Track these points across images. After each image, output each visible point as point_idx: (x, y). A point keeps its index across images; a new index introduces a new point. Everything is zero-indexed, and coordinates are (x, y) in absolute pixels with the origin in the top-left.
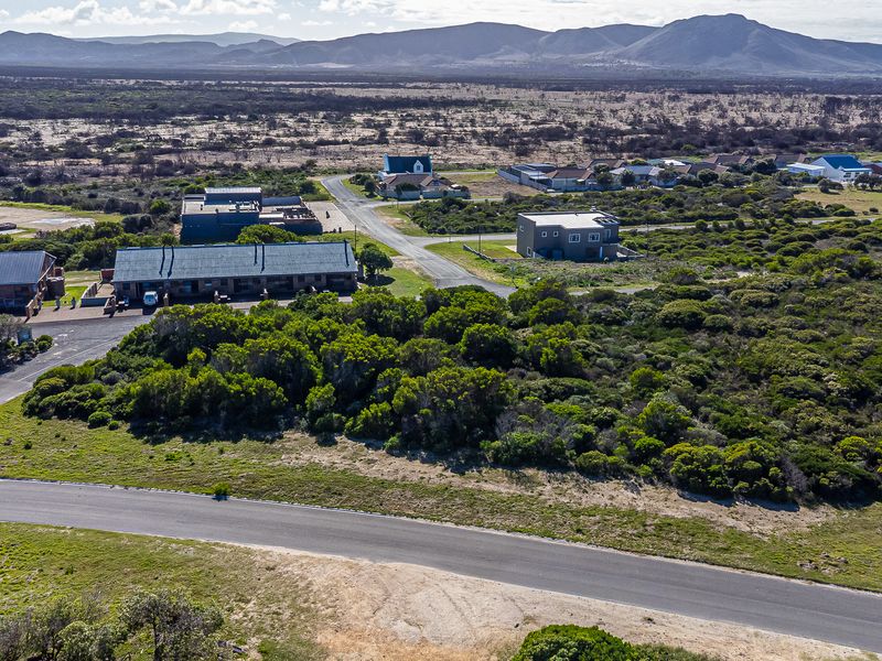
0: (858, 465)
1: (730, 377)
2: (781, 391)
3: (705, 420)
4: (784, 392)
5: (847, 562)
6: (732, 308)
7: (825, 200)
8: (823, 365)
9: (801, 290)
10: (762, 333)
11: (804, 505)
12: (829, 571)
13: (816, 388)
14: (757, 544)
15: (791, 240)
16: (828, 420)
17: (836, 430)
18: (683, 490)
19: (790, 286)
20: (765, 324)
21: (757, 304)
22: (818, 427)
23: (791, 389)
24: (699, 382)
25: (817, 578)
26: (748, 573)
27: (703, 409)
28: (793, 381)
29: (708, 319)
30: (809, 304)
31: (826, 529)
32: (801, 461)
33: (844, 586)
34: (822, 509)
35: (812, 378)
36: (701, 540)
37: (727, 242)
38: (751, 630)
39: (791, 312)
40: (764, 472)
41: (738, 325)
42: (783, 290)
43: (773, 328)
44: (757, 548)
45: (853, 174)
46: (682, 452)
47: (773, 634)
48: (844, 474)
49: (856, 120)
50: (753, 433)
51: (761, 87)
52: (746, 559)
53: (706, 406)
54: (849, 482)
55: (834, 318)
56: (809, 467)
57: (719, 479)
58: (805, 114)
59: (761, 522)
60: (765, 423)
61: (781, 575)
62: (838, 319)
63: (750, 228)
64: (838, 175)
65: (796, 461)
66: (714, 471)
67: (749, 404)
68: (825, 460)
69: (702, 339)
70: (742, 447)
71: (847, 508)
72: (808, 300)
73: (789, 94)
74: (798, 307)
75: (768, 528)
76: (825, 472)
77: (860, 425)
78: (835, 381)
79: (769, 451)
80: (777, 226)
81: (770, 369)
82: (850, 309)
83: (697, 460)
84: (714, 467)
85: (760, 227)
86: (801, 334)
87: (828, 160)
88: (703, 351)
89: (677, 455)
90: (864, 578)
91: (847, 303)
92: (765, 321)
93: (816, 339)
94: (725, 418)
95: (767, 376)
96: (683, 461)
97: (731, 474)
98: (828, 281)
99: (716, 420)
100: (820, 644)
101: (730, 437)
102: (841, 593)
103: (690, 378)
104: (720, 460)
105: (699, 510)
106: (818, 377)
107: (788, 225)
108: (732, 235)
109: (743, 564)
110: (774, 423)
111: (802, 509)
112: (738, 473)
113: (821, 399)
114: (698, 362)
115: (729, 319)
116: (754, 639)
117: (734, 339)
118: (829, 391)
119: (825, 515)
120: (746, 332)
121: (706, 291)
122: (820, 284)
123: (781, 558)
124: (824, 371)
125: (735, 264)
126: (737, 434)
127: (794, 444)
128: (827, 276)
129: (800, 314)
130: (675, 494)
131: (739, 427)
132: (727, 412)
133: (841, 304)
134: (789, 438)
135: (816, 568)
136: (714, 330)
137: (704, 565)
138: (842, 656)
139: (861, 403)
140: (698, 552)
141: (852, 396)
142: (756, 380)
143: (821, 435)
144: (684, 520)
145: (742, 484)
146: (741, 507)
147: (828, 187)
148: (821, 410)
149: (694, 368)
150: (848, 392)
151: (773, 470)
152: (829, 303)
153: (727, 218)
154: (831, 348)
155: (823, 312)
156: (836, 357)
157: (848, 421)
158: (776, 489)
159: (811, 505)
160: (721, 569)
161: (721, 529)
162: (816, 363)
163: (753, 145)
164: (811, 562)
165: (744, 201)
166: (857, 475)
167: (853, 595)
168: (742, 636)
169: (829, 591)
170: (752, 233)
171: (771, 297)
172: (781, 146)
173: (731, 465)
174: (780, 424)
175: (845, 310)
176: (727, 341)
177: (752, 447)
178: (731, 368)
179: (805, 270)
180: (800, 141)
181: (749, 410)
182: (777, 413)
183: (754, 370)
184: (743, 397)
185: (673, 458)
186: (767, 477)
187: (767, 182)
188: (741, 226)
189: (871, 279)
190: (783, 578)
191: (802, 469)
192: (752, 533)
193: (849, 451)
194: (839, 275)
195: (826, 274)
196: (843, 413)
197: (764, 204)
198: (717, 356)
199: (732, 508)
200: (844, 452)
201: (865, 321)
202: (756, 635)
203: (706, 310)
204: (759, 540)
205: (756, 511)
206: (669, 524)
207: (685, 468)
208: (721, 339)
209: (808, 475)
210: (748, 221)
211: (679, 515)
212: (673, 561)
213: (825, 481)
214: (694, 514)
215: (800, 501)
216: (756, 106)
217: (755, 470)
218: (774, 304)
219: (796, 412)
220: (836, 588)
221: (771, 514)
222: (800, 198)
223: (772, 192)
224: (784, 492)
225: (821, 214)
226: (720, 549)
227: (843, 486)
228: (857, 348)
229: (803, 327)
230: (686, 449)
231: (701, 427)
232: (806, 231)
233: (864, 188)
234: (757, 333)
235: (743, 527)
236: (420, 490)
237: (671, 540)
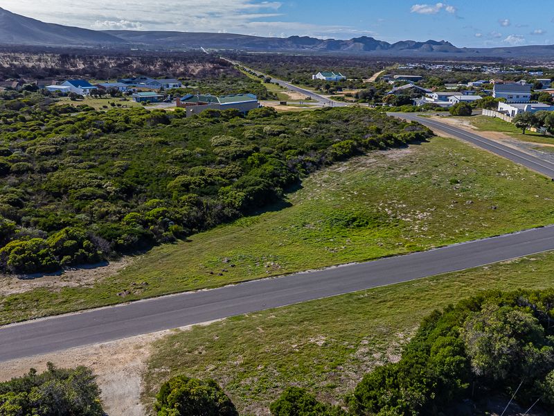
0: (139, 228)
1: (40, 198)
2: (77, 198)
3: (28, 225)
4: (80, 198)
5: (147, 284)
6: (30, 158)
7: (75, 104)
8: (101, 179)
9: (74, 142)
10: (55, 169)
11: (112, 260)
12: (138, 292)
13: (100, 192)
14: (87, 292)
15: (60, 124)
16: (113, 208)
17: (119, 212)
18: (22, 274)
19: (67, 141)
20: (56, 163)
21: (47, 153)
22: (107, 213)
23: (84, 195)
24: (17, 204)
25: (132, 298)
26: (85, 311)
27: (24, 218)
28: (84, 190)
29: (14, 166)
30: (81, 149)
31: (129, 270)
32: (102, 234)
33: (149, 298)
34: (123, 259)
35: (95, 187)
36: (44, 302)
37: (15, 129)
38: (97, 345)
39: (71, 154)
40: (80, 245)
41: (37, 167)
42: (63, 144)
43: (62, 164)
44: (88, 294)
45: (88, 90)
46: (14, 247)
47: (113, 342)
48: (131, 235)
49: (81, 66)
50: (65, 225)
51: (16, 49)
52: (81, 303)
53: (25, 216)
54: (135, 238)
55: (100, 155)
56: (109, 236)
57: (48, 258)
58: (51, 62)
59: (85, 278)
60: (72, 217)
61: (108, 305)
62: (102, 154)
63: (30, 120)
64: (79, 90)
65: (100, 235)
66: (43, 254)
67: (58, 210)
68: (117, 229)
69: (13, 179)
70: (60, 234)
71: (139, 255)
72: (80, 147)
73: (36, 53)
74: (75, 151)
75: (92, 280)
76: (120, 236)
77: (133, 207)
78: (111, 186)
79: (81, 232)
80: (48, 118)
81: (66, 187)
82: (108, 148)
83: (28, 249)
84: (42, 251)
85: (37, 120)
86: (80, 165)
87: (71, 82)
88: (14, 185)
89: (10, 250)
90: (160, 289)
91: (105, 146)
92: (56, 161)
93: (91, 167)
94: (42, 220)
95: (65, 192)
96: (16, 253)
97: (55, 253)
98: (90, 136)
99: (36, 223)
100: (144, 336)
101: (48, 231)
102: (149, 302)
103: (8, 202)
104: (45, 246)
105: (38, 283)
106: (99, 186)
107: (56, 117)
108: (19, 125)
109: (80, 307)
110: (78, 216)
111: (111, 263)
112: (61, 250)
113: (104, 198)
114: (13, 192)
115: (30, 165)
116: (101, 350)
117: (36, 176)
118: (109, 193)
119: (126, 262)
120: (44, 171)
121: (5, 150)
122: (86, 138)
123: (105, 296)
124: (103, 182)
125: (25, 138)
126: (52, 228)
127: (94, 226)
128: (89, 133)
129: (78, 155)
130: (15, 279)
131: (54, 223)
132: (43, 216)
133: (102, 146)
134: (90, 223)
135: (130, 293)
136: (19, 173)
137: (51, 317)
138: (160, 337)
139: (130, 196)
140: (44, 310)
141: (123, 193)
142: (58, 196)
143: (111, 217)
144: (27, 293)
145: (65, 258)
146: (68, 273)
147: (75, 97)
148: (106, 204)
149: (10, 196)
150: (120, 191)
151: (85, 243)
152: (94, 147)
153: (11, 116)
154: (103, 170)
155: (92, 152)
156: (108, 174)
157: (124, 206)
158: (91, 255)
159: (115, 259)
160: (64, 315)
161: (58, 290)
162: (97, 178)
163: (19, 77)
164: (125, 291)
165: (22, 106)
166: (141, 233)
167: (156, 301)
168: (92, 351)
169: (142, 303)
170: (33, 123)
171: (56, 148)
172: (40, 78)
173: (54, 247)
174: (83, 216)
175: (105, 149)
176: (31, 177)
177: (67, 231)
178: (39, 192)
179: (74, 131)
180: (52, 74)
181: (58, 213)
182: (78, 211)
183: (56, 190)
184: (52, 207)
185: (8, 253)
186: (83, 248)
187: (33, 96)
188: (23, 120)
189: (115, 132)
190: (110, 307)
191: (104, 238)
192: (81, 286)
193: (131, 222)
194: (96, 132)
195: (88, 132)
196: (121, 202)
197: (36, 107)
198: (26, 187)
199: (62, 276)
200: (128, 223)
201: (119, 154)
202: (101, 347)
203: (10, 161)
204: (87, 289)
205: (81, 272)
206: (16, 299)
207: (19, 257)
208: (27, 178)
209: (110, 241)
210: (28, 117)
211: (22, 291)
212: (24, 323)
213: (121, 242)
214: (35, 287)
215: (108, 259)
216: (16, 59)
217: (73, 246)
218: (58, 152)
219: (91, 208)
220: (145, 300)
221: (91, 271)
222: (59, 104)
223: (40, 100)
224: (96, 255)
225: (74, 110)
226: (60, 303)
227: (133, 242)
228: (118, 167)
229: (81, 161)
230: (17, 244)
231: (21, 229)
232: (68, 119)
233: (96, 97)
234: (51, 169)
235: (74, 284)
237: (20, 309)
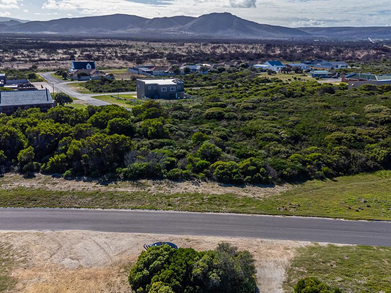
0: (299, 165)
1: (238, 136)
2: (261, 139)
3: (228, 152)
4: (263, 139)
5: (299, 206)
6: (236, 111)
7: (270, 77)
8: (279, 128)
9: (265, 102)
10: (250, 119)
11: (277, 185)
12: (292, 210)
13: (277, 137)
14: (258, 202)
15: (258, 90)
16: (283, 149)
17: (287, 152)
18: (221, 183)
19: (260, 101)
20: (251, 115)
21: (247, 108)
22: (279, 152)
23: (266, 138)
24: (225, 138)
25: (287, 214)
26: (255, 215)
27: (227, 148)
28: (266, 134)
29: (226, 115)
30: (269, 107)
31: (288, 193)
32: (274, 165)
33: (299, 216)
34: (285, 185)
35: (275, 133)
36: (231, 203)
37: (231, 92)
38: (259, 240)
39: (262, 110)
40: (258, 170)
41: (240, 116)
42: (258, 103)
43: (255, 116)
44: (258, 204)
45: (280, 68)
46: (218, 165)
47: (269, 240)
48: (293, 169)
49: (278, 52)
50: (250, 155)
51: (240, 42)
52: (253, 209)
53: (228, 146)
54: (296, 172)
55: (280, 112)
56: (278, 167)
57: (237, 175)
58: (259, 49)
59: (259, 193)
60: (256, 151)
61: (270, 214)
62: (282, 112)
63: (240, 87)
64: (274, 68)
65: (272, 165)
66: (235, 172)
67: (248, 146)
68: (284, 164)
69: (225, 123)
70: (247, 161)
71: (296, 184)
72: (268, 105)
73: (251, 44)
74: (265, 108)
75: (262, 195)
76: (285, 168)
77: (297, 150)
78: (284, 134)
79: (260, 162)
80: (252, 85)
81: (255, 131)
82: (287, 108)
83: (227, 168)
84: (234, 170)
85: (245, 86)
86: (267, 118)
87: (270, 62)
88: (225, 127)
89: (216, 166)
90: (308, 212)
91: (285, 106)
92: (252, 113)
93: (274, 119)
94: (237, 150)
95: (254, 134)
96: (219, 169)
97: (242, 173)
98: (276, 98)
99: (234, 152)
100: (291, 242)
101: (240, 158)
102: (298, 219)
103: (220, 137)
104: (237, 167)
105: (229, 190)
106: (277, 133)
107: (256, 85)
108: (234, 89)
109: (252, 212)
110: (260, 151)
111: (276, 186)
112: (246, 172)
113: (279, 141)
114: (223, 130)
115: (236, 114)
116: (261, 244)
117: (238, 122)
118: (282, 138)
119: (287, 188)
120: (243, 119)
121: (224, 104)
122: (273, 100)
123: (269, 207)
124: (279, 131)
125: (236, 97)
126: (243, 156)
127: (269, 159)
128: (276, 97)
129: (267, 111)
130: (216, 185)
131: (244, 153)
132: (238, 148)
133: (283, 106)
134: (267, 157)
135: (286, 209)
136: (229, 119)
137: (233, 214)
138: (303, 246)
139: (296, 142)
140: (230, 208)
141: (292, 140)
142: (249, 136)
143: (281, 155)
144: (222, 195)
145: (248, 177)
146: (248, 187)
147: (271, 72)
148: (279, 145)
149: (221, 133)
150: (290, 138)
151: (262, 170)
152: (278, 106)
153: (230, 84)
154: (281, 122)
155: (276, 110)
156: (284, 125)
157: (291, 149)
158: (264, 178)
159: (280, 184)
160: (241, 215)
161: (240, 197)
162: (276, 127)
163: (239, 59)
164: (283, 207)
165: (237, 77)
166: (299, 169)
167: (304, 219)
168: (255, 243)
169: (293, 219)
170: (242, 88)
171: (253, 105)
172: (251, 59)
173: (242, 169)
174: (263, 151)
175: (285, 108)
176: (235, 123)
177: (251, 160)
178: (238, 132)
179: (266, 95)
180: (259, 57)
181: (248, 147)
182: (261, 148)
183: (248, 132)
184: (245, 143)
185: (214, 168)
186: (259, 173)
187: (245, 71)
188: (237, 86)
189: (294, 97)
190: (271, 216)
191: (274, 168)
192: (254, 198)
193: (294, 160)
194: (280, 96)
195: (275, 96)
196: (289, 146)
197: (245, 78)
198: (231, 128)
199: (244, 189)
200: (292, 161)
201: (293, 112)
202: (262, 242)
203: (225, 111)
204: (258, 200)
205: (256, 189)
206: (215, 198)
207: (221, 172)
208: (233, 122)
209: (278, 171)
210: (240, 84)
211: (219, 193)
212: (218, 213)
213: (285, 173)
214: (227, 192)
215: (275, 183)
216: (239, 47)
217: (253, 170)
218: (254, 108)
219: (269, 147)
220: (296, 217)
221: (262, 189)
222: (260, 76)
223: (249, 74)
224: (267, 178)
225: (269, 81)
226: (240, 206)
227: (293, 174)
228: (292, 121)
229: (268, 115)
230: (221, 163)
231: (224, 155)
232: (264, 87)
233: (285, 73)
234: (248, 119)
235: (250, 195)
236: (83, 194)
237: (216, 205)
